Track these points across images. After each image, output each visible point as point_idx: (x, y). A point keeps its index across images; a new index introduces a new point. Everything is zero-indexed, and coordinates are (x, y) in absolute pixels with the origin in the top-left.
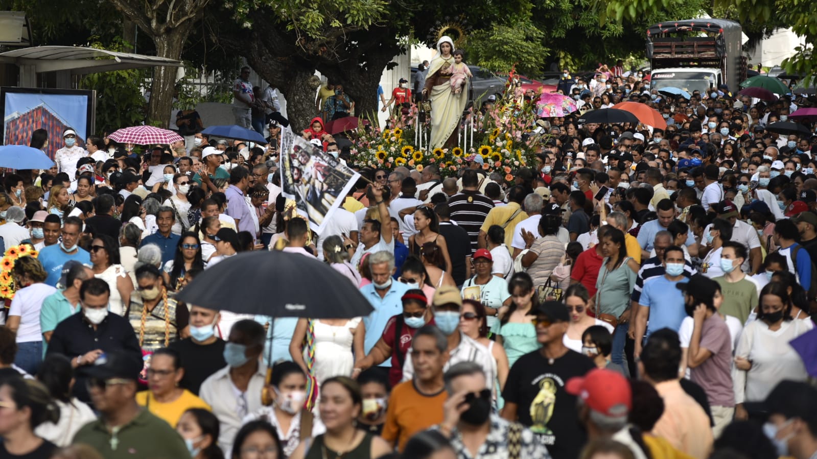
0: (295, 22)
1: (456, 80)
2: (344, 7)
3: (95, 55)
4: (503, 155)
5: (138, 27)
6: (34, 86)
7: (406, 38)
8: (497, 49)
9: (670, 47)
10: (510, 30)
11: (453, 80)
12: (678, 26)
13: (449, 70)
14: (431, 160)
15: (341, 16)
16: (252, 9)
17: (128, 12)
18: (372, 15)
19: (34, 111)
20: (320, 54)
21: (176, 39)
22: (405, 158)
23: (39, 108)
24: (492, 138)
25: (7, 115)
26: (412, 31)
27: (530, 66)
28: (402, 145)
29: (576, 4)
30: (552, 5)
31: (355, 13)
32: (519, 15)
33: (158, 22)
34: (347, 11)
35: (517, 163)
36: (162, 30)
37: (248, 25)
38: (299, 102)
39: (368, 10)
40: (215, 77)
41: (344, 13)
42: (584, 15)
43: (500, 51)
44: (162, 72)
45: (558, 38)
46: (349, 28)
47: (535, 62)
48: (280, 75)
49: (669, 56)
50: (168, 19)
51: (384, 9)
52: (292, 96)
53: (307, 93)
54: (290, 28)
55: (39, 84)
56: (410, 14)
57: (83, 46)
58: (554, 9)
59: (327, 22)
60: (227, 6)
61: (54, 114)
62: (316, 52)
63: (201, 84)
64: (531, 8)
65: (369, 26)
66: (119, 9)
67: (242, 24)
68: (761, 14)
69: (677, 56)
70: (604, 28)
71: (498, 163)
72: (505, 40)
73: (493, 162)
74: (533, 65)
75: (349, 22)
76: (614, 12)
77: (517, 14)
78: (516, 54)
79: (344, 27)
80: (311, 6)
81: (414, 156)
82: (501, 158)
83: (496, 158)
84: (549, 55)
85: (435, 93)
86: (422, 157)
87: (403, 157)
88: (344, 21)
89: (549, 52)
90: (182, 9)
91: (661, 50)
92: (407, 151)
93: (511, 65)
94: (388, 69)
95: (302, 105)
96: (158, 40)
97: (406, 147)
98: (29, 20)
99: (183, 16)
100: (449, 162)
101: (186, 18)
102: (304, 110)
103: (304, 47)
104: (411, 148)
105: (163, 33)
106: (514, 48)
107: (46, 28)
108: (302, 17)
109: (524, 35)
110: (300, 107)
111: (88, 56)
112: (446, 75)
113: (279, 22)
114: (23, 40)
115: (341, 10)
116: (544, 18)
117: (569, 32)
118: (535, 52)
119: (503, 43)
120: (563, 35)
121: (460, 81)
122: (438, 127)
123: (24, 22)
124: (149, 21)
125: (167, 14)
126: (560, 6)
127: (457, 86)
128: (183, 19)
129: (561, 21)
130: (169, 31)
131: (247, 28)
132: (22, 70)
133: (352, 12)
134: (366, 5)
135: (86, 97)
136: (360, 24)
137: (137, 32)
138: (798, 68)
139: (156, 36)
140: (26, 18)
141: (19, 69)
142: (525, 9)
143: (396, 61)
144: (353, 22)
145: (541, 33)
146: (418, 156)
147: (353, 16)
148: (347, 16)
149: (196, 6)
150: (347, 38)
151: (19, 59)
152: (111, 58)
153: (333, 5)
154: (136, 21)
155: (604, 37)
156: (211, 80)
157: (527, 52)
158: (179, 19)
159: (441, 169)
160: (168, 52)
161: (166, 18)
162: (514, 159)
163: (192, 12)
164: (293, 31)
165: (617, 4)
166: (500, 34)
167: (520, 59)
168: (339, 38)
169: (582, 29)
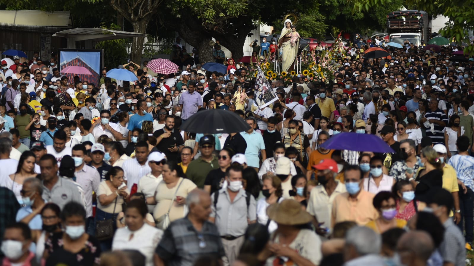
0: (202, 14)
1: (293, 39)
2: (226, 7)
3: (103, 32)
4: (314, 74)
5: (125, 18)
6: (75, 48)
7: (258, 21)
8: (302, 25)
9: (398, 23)
10: (309, 16)
11: (291, 40)
12: (402, 13)
13: (290, 35)
14: (280, 77)
15: (224, 11)
16: (181, 8)
17: (120, 10)
18: (239, 10)
19: (74, 60)
20: (215, 30)
21: (143, 24)
22: (269, 76)
23: (77, 58)
24: (310, 67)
25: (61, 62)
26: (260, 18)
27: (318, 34)
28: (268, 70)
29: (341, 3)
30: (329, 4)
31: (231, 9)
32: (313, 9)
33: (134, 15)
34: (227, 9)
35: (320, 78)
36: (136, 19)
37: (179, 16)
38: (204, 54)
39: (238, 8)
40: (163, 42)
41: (226, 9)
42: (345, 9)
43: (304, 26)
44: (137, 40)
45: (332, 20)
46: (229, 17)
47: (321, 32)
48: (195, 40)
49: (397, 27)
50: (139, 14)
51: (246, 7)
52: (201, 51)
53: (208, 49)
54: (199, 17)
55: (77, 47)
56: (259, 10)
57: (98, 28)
58: (330, 6)
59: (217, 14)
60: (168, 7)
61: (84, 61)
62: (212, 29)
63: (156, 45)
64: (318, 6)
65: (238, 16)
66: (115, 9)
67: (176, 15)
68: (429, 7)
69: (401, 27)
70: (355, 15)
71: (312, 78)
72: (306, 21)
73: (309, 78)
74: (320, 33)
75: (228, 14)
76: (358, 7)
77: (311, 9)
78: (311, 27)
79: (226, 16)
80: (209, 6)
81: (272, 76)
82: (313, 76)
83: (311, 76)
84: (328, 28)
85: (283, 46)
86: (276, 76)
87: (267, 76)
88: (225, 13)
89: (327, 27)
90: (146, 9)
91: (394, 25)
92: (269, 73)
93: (309, 33)
94: (248, 37)
95: (206, 55)
96: (134, 24)
97: (269, 71)
98: (72, 15)
99: (147, 12)
100: (289, 78)
101: (148, 13)
102: (207, 57)
103: (207, 27)
104: (271, 72)
105: (137, 21)
106: (310, 25)
107: (80, 19)
108: (204, 12)
109: (315, 18)
110: (205, 56)
111: (100, 32)
112: (288, 37)
113: (194, 14)
114: (69, 25)
115: (224, 8)
116: (325, 10)
117: (338, 17)
118: (321, 28)
119: (305, 22)
120: (335, 19)
121: (295, 40)
122: (285, 62)
123: (69, 17)
124: (130, 15)
125: (139, 11)
126: (333, 4)
127: (293, 43)
128: (147, 14)
129: (333, 12)
130: (140, 20)
131: (179, 17)
132: (68, 40)
133: (229, 9)
134: (237, 5)
135: (99, 53)
136: (233, 15)
137: (124, 21)
138: (447, 33)
139: (133, 22)
140: (70, 15)
141: (67, 39)
142: (316, 6)
143: (252, 33)
144: (230, 13)
145: (324, 18)
146: (274, 75)
147: (230, 11)
148: (227, 11)
149: (153, 7)
150: (228, 21)
151: (66, 35)
152: (111, 33)
153: (221, 6)
154: (124, 15)
155: (354, 19)
156: (161, 43)
157: (317, 27)
158: (145, 14)
159: (285, 81)
160: (139, 30)
161: (138, 13)
162: (319, 76)
163: (151, 10)
164: (201, 18)
165: (359, 4)
166: (304, 18)
167: (314, 31)
168: (224, 22)
169: (344, 15)
